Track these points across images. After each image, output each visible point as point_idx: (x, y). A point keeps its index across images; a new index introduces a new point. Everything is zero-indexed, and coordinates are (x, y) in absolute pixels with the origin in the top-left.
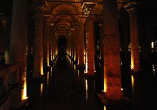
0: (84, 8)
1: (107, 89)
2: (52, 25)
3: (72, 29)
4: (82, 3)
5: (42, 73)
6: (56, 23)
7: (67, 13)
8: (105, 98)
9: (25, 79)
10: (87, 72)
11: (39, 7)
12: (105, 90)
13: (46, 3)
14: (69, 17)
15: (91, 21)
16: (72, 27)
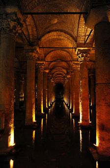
0: (78, 54)
1: (100, 144)
2: (47, 71)
3: (69, 76)
4: (76, 48)
5: (34, 120)
6: (51, 70)
7: (62, 59)
8: (97, 152)
9: (12, 125)
10: (81, 121)
11: (30, 53)
12: (97, 144)
13: (38, 49)
14: (64, 64)
15: (85, 68)
16: (68, 73)
